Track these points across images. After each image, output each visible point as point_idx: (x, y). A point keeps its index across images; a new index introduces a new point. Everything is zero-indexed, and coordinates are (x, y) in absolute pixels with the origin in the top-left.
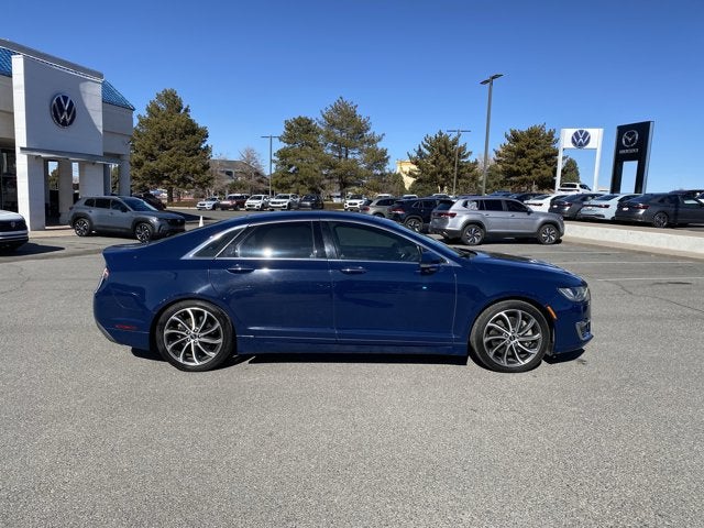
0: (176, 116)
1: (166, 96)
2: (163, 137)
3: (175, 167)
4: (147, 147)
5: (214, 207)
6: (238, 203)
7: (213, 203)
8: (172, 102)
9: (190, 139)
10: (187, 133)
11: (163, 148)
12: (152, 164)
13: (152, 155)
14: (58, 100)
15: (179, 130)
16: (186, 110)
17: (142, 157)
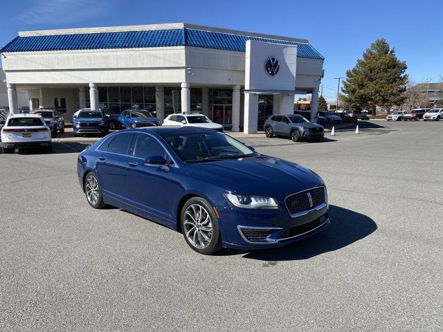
0: (383, 56)
1: (378, 44)
2: (371, 72)
3: (377, 92)
4: (360, 80)
5: (399, 119)
6: (417, 116)
7: (399, 115)
8: (383, 47)
9: (392, 71)
10: (389, 68)
11: (371, 80)
12: (362, 91)
13: (363, 86)
14: (269, 61)
15: (383, 66)
16: (392, 52)
17: (356, 87)
